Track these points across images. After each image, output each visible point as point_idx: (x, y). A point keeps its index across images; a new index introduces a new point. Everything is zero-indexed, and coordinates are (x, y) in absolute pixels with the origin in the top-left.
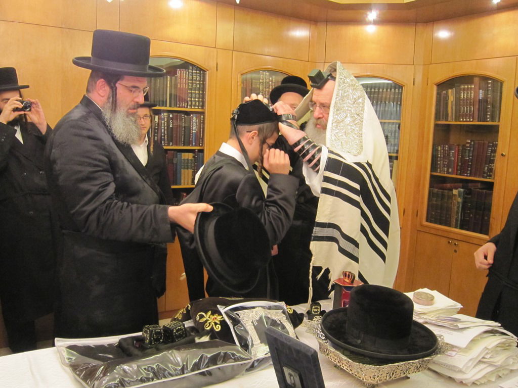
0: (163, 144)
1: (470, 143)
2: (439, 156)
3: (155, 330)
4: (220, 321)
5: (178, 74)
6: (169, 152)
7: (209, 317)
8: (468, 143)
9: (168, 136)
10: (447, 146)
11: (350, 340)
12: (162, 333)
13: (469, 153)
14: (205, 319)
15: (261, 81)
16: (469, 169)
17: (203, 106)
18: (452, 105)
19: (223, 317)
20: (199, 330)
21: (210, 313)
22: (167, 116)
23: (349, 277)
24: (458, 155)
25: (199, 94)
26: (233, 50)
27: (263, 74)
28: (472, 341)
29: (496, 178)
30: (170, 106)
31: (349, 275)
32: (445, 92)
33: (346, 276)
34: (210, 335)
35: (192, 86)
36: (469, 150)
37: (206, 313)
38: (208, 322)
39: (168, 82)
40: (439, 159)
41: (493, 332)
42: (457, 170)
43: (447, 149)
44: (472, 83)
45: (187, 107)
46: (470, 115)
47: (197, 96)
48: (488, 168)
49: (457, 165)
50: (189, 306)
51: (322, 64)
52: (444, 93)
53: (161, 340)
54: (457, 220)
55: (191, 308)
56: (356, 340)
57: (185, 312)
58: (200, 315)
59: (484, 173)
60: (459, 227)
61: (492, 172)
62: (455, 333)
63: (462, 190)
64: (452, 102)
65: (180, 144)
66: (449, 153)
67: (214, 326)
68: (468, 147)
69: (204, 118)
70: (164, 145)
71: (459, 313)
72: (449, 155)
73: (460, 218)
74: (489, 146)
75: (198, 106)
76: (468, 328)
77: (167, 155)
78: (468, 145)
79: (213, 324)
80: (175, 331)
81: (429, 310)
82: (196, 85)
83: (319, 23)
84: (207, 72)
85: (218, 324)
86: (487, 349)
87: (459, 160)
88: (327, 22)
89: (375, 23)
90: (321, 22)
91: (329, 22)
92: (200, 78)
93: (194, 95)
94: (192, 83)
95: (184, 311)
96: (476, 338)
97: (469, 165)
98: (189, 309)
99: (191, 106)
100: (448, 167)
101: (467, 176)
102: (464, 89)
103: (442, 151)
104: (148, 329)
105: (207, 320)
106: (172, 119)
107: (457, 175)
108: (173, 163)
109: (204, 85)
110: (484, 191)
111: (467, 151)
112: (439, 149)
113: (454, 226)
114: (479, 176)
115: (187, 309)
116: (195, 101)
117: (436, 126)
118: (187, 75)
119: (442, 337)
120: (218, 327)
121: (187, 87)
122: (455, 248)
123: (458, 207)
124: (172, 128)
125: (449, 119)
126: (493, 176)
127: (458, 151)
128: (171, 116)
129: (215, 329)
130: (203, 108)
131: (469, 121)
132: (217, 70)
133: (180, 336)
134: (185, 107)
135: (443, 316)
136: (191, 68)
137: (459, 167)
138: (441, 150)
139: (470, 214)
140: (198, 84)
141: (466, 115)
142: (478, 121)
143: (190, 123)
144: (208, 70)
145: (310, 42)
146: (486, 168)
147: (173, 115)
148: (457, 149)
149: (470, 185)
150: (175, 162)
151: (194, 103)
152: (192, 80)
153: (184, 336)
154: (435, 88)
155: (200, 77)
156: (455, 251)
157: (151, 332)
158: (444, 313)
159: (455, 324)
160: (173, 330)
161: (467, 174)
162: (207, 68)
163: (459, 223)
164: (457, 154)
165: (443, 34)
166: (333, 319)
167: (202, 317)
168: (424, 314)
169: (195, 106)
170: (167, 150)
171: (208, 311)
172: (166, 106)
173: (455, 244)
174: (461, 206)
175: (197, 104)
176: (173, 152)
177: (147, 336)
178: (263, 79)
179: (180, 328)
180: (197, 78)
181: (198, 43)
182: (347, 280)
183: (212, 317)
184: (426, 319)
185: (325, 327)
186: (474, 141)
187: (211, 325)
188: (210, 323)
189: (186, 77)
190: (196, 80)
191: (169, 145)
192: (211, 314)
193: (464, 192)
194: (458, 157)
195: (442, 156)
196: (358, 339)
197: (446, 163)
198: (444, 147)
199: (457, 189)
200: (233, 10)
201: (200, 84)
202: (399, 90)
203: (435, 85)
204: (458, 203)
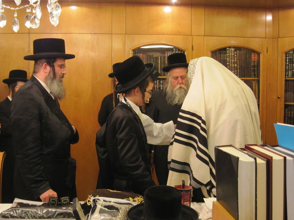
5: (166, 55)
15: (227, 55)
22: (159, 82)
26: (204, 36)
27: (229, 50)
39: (159, 60)
51: (277, 39)
53: (56, 205)
67: (87, 202)
79: (87, 201)
84: (185, 52)
88: (279, 8)
106: (162, 84)
128: (161, 82)
129: (88, 204)
132: (193, 50)
133: (66, 204)
136: (175, 50)
144: (186, 51)
147: (162, 81)
160: (62, 200)
162: (185, 49)
178: (229, 53)
179: (66, 199)
181: (178, 34)
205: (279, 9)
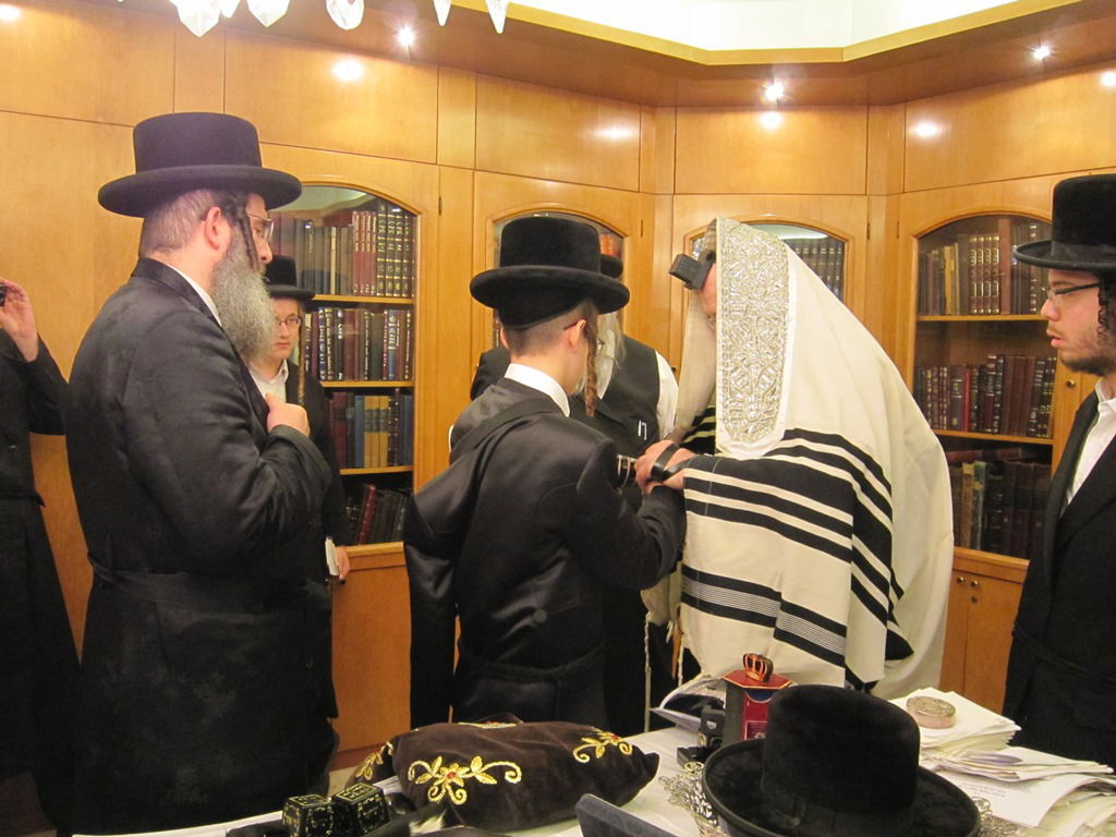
0: (323, 378)
1: (995, 361)
2: (930, 390)
3: (314, 808)
4: (464, 780)
5: (355, 224)
6: (336, 394)
7: (439, 772)
8: (991, 361)
9: (333, 360)
10: (945, 369)
11: (775, 819)
12: (330, 814)
13: (994, 384)
14: (428, 777)
16: (997, 417)
17: (410, 293)
18: (954, 279)
19: (470, 771)
20: (415, 802)
21: (439, 760)
22: (331, 316)
23: (758, 668)
24: (971, 388)
25: (401, 265)
26: (475, 170)
28: (1053, 809)
29: (1056, 436)
30: (338, 292)
31: (758, 664)
32: (937, 252)
33: (750, 665)
34: (443, 814)
35: (386, 247)
36: (995, 377)
37: (431, 761)
38: (436, 783)
39: (334, 241)
40: (929, 397)
41: (1097, 788)
42: (970, 421)
43: (945, 375)
44: (994, 230)
45: (375, 295)
46: (993, 300)
47: (398, 269)
48: (1037, 413)
49: (971, 411)
50: (390, 746)
52: (935, 255)
53: (328, 832)
54: (974, 531)
55: (394, 751)
56: (786, 817)
57: (380, 762)
58: (416, 767)
59: (1030, 425)
60: (979, 547)
61: (1047, 424)
62: (1010, 792)
63: (982, 464)
64: (953, 273)
65: (361, 375)
66: (952, 383)
67: (451, 793)
68: (992, 370)
69: (413, 319)
70: (326, 380)
71: (1012, 743)
72: (950, 388)
73: (980, 526)
74: (1037, 367)
75: (400, 292)
76: (1040, 779)
77: (331, 402)
78: (992, 366)
79: (449, 788)
80: (360, 809)
81: (947, 741)
82: (395, 247)
83: (659, 110)
84: (419, 217)
85: (460, 787)
86: (1088, 828)
87: (974, 399)
88: (676, 106)
89: (781, 106)
90: (662, 106)
91: (682, 106)
92: (404, 231)
93: (389, 268)
94: (386, 241)
95: (377, 758)
96: (1059, 804)
97: (994, 408)
98: (390, 752)
99: (384, 291)
100: (951, 415)
101: (993, 433)
102: (978, 245)
103: (936, 380)
104: (297, 805)
105: (434, 780)
106: (343, 321)
107: (970, 431)
108: (345, 419)
109: (412, 245)
110: (1032, 465)
111: (991, 379)
112: (929, 377)
113: (968, 545)
114: (1019, 433)
115: (385, 755)
116: (393, 281)
117: (920, 325)
118: (374, 224)
119: (986, 804)
120: (461, 794)
121: (374, 250)
122: (972, 592)
123: (976, 503)
124: (343, 340)
125: (949, 310)
126: (1049, 432)
127: (971, 380)
128: (340, 314)
129: (453, 798)
130: (409, 297)
131: (992, 314)
132: (440, 212)
133: (373, 821)
134: (369, 295)
135: (979, 752)
136: (383, 208)
137: (973, 414)
138: (932, 377)
139: (1001, 516)
140: (399, 243)
141: (985, 301)
142: (1012, 313)
143: (383, 329)
144: (420, 213)
145: (640, 152)
146: (1034, 415)
147: (344, 313)
148: (967, 375)
149: (999, 452)
150: (349, 416)
151: (390, 285)
152: (386, 235)
153: (382, 818)
154: (915, 244)
155: (404, 228)
156: (974, 600)
157: (304, 812)
158: (982, 744)
159: (1011, 770)
160: (356, 805)
161: (992, 428)
162: (419, 209)
163: (979, 536)
164: (968, 385)
165: (926, 129)
166: (728, 768)
167: (420, 771)
168: (936, 749)
169: (392, 292)
170: (329, 392)
171: (436, 757)
172: (329, 293)
173: (973, 584)
174: (981, 499)
175: (398, 286)
176: (344, 394)
177: (295, 823)
179: (372, 799)
180: (396, 230)
181: (397, 155)
182: (753, 675)
183: (446, 771)
184: (940, 760)
185: (712, 789)
186: (1004, 357)
187: (444, 791)
188: (440, 786)
189: (371, 229)
190: (395, 236)
191: (335, 378)
192: (443, 765)
193: (987, 467)
194: (970, 393)
195: (936, 391)
196: (793, 816)
197: (945, 406)
198: (939, 371)
199: (970, 462)
200: (473, 83)
201: (402, 243)
202: (836, 251)
203: (915, 236)
204: (975, 492)
205: (679, 109)
